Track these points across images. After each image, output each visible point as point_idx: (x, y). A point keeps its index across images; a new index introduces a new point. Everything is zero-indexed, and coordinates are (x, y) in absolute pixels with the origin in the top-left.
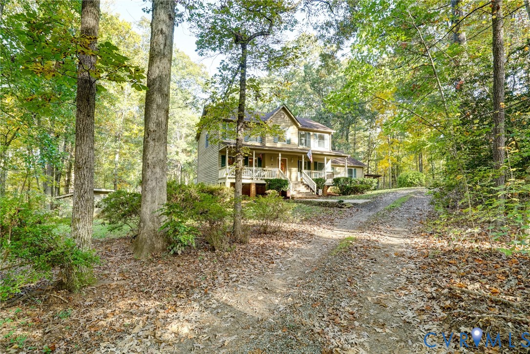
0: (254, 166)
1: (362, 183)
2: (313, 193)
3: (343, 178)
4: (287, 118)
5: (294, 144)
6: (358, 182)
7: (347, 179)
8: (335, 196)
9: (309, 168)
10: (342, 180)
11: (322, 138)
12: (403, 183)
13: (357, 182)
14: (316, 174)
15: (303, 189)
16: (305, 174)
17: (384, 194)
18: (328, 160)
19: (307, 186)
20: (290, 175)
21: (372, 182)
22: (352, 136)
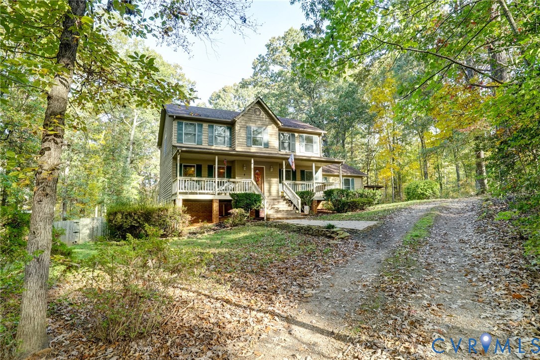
0: (216, 176)
1: (361, 196)
2: (297, 212)
3: (337, 189)
4: (263, 115)
5: (274, 148)
6: (357, 194)
7: (342, 191)
8: (327, 213)
9: (294, 179)
10: (335, 193)
11: (310, 141)
12: (412, 195)
13: (355, 195)
14: (302, 186)
15: (283, 206)
16: (286, 187)
17: (393, 211)
18: (317, 168)
19: (290, 202)
20: (270, 188)
21: (374, 194)
22: (348, 144)
